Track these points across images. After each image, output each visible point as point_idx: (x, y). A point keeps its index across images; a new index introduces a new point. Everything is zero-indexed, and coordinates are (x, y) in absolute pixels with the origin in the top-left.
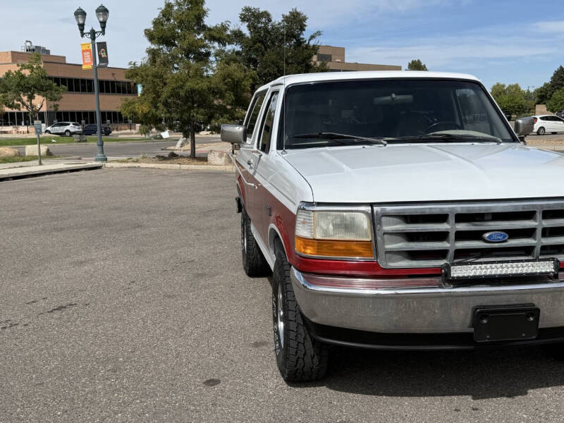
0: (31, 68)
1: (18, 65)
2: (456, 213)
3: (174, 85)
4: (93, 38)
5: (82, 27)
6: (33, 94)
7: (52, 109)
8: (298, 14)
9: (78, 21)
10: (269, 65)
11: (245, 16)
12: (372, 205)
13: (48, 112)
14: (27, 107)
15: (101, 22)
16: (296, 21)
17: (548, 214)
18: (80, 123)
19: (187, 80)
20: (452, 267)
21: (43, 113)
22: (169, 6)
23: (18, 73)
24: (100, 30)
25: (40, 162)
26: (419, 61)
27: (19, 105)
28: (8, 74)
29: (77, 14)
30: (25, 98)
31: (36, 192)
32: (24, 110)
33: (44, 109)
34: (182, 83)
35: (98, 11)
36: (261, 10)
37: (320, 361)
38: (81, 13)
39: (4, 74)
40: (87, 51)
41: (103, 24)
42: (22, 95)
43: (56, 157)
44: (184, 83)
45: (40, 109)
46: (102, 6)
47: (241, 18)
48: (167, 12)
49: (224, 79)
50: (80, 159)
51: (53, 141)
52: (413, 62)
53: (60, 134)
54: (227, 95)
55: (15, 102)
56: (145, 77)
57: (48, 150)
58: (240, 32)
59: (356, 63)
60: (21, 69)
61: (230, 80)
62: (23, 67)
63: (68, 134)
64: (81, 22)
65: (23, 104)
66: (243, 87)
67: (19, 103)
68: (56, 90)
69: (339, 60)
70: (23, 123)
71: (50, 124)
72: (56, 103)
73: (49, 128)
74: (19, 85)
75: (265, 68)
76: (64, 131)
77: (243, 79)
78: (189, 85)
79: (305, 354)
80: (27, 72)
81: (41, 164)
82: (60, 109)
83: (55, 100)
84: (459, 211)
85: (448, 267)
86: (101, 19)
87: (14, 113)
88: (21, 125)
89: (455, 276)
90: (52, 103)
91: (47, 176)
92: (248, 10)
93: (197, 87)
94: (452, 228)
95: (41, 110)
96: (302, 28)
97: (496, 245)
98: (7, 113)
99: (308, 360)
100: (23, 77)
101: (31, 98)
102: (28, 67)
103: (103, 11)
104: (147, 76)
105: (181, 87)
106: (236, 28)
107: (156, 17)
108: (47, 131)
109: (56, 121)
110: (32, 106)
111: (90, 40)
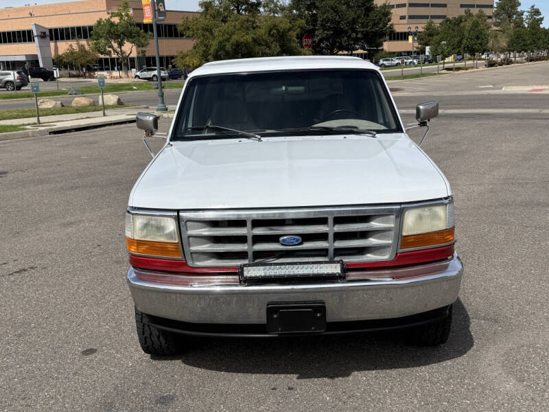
0: (120, 15)
1: (108, 13)
2: (251, 219)
3: (221, 39)
6: (122, 41)
7: (141, 55)
10: (328, 10)
12: (178, 211)
13: (138, 58)
14: (118, 53)
17: (339, 220)
18: (167, 67)
19: (233, 33)
20: (245, 268)
21: (134, 58)
23: (109, 20)
25: (104, 113)
27: (110, 52)
28: (99, 22)
30: (115, 45)
31: (85, 146)
32: (114, 56)
33: (134, 55)
34: (228, 36)
37: (166, 340)
39: (96, 22)
40: (148, 5)
42: (113, 42)
43: (125, 106)
44: (231, 36)
45: (129, 55)
49: (270, 31)
50: (147, 108)
51: (135, 88)
53: (149, 79)
54: (273, 46)
55: (107, 49)
56: (196, 31)
57: (119, 100)
60: (111, 17)
61: (275, 31)
62: (113, 15)
63: (155, 79)
65: (115, 51)
66: (289, 37)
67: (110, 49)
68: (143, 37)
70: (116, 68)
71: (140, 69)
72: (144, 49)
73: (138, 74)
74: (109, 32)
75: (324, 13)
76: (151, 76)
77: (290, 29)
78: (235, 38)
79: (151, 334)
80: (116, 20)
81: (104, 115)
82: (147, 55)
83: (143, 46)
84: (255, 217)
85: (242, 268)
87: (108, 59)
88: (114, 70)
89: (249, 275)
90: (140, 49)
91: (107, 127)
93: (242, 40)
94: (248, 232)
95: (131, 56)
97: (290, 248)
98: (101, 59)
99: (155, 339)
100: (112, 24)
101: (121, 45)
102: (117, 15)
104: (198, 30)
105: (228, 40)
108: (136, 76)
109: (145, 67)
110: (123, 53)
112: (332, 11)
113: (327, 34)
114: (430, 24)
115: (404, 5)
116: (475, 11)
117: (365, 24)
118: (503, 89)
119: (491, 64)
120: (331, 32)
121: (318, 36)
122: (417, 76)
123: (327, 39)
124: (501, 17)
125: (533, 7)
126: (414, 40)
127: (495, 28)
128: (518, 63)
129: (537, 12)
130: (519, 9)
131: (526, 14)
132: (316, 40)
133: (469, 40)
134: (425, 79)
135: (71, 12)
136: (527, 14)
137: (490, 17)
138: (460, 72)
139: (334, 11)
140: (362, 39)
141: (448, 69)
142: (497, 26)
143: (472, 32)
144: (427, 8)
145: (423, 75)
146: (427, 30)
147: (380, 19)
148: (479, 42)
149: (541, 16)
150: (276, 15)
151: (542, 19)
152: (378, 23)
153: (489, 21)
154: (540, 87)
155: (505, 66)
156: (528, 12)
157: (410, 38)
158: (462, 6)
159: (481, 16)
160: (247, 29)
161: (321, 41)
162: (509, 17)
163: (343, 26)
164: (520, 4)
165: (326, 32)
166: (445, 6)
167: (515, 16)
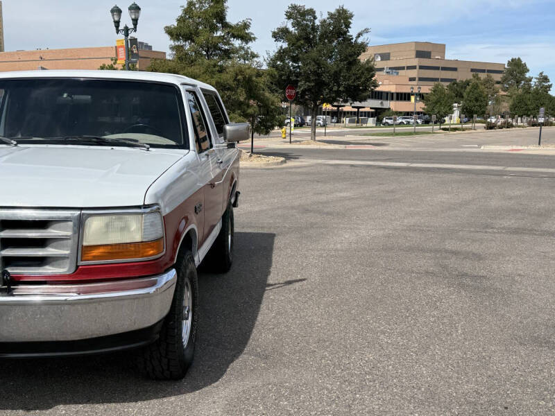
4: (127, 35)
5: (117, 23)
8: (345, 11)
9: (114, 18)
11: (291, 14)
15: (133, 20)
16: (342, 18)
22: (191, 4)
24: (132, 26)
26: (519, 59)
29: (112, 11)
35: (130, 9)
36: (306, 8)
38: (117, 11)
40: (121, 47)
41: (135, 21)
46: (134, 4)
47: (286, 15)
48: (189, 10)
49: (237, 76)
52: (512, 60)
58: (287, 29)
59: (457, 60)
61: (241, 77)
64: (116, 19)
69: (439, 57)
86: (133, 17)
92: (294, 7)
96: (348, 26)
103: (135, 9)
106: (283, 26)
107: (180, 15)
111: (123, 37)
112: (313, 63)
113: (309, 86)
114: (437, 86)
115: (414, 67)
116: (483, 76)
117: (347, 77)
118: (482, 148)
119: (491, 127)
120: (313, 84)
121: (300, 87)
122: (410, 134)
123: (309, 90)
124: (510, 82)
125: (541, 74)
126: (416, 100)
127: (503, 93)
128: (519, 126)
129: (546, 79)
130: (528, 75)
131: (534, 80)
132: (299, 90)
133: (468, 102)
134: (417, 137)
135: (81, 57)
136: (536, 80)
137: (498, 83)
138: (457, 132)
139: (316, 63)
140: (343, 92)
141: (444, 129)
142: (505, 91)
143: (471, 94)
144: (437, 71)
145: (416, 133)
146: (434, 91)
147: (363, 73)
148: (478, 104)
149: (550, 83)
150: (247, 62)
151: (550, 86)
152: (360, 77)
153: (497, 86)
154: (519, 148)
155: (504, 129)
156: (536, 78)
157: (413, 98)
158: (472, 70)
159: (488, 81)
160: (213, 73)
161: (304, 92)
162: (517, 82)
163: (325, 78)
164: (528, 71)
165: (307, 83)
166: (455, 69)
167: (523, 82)
